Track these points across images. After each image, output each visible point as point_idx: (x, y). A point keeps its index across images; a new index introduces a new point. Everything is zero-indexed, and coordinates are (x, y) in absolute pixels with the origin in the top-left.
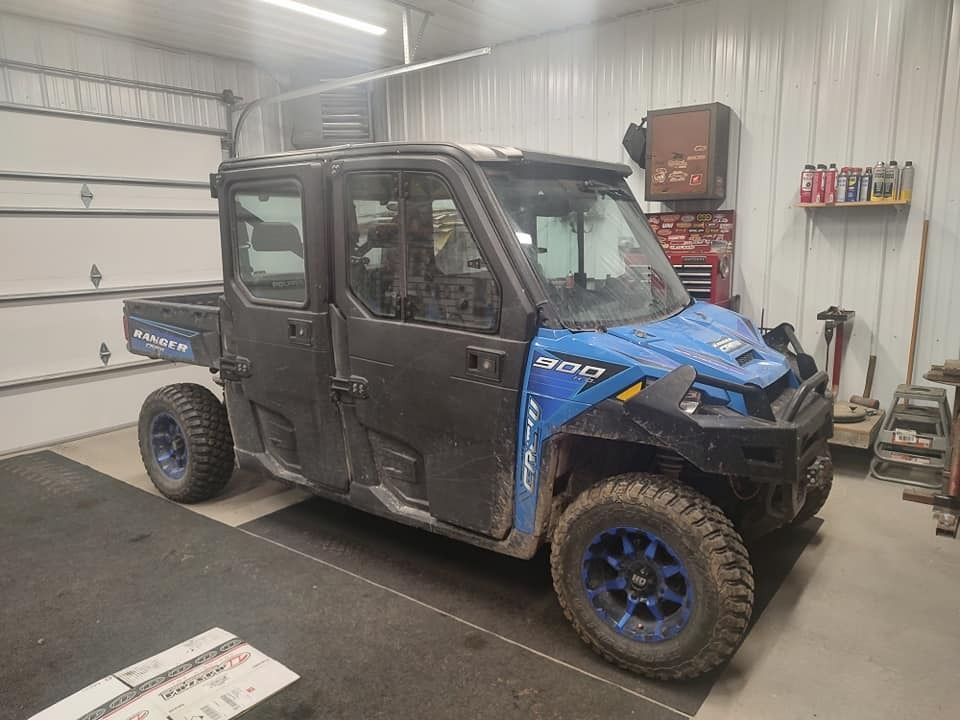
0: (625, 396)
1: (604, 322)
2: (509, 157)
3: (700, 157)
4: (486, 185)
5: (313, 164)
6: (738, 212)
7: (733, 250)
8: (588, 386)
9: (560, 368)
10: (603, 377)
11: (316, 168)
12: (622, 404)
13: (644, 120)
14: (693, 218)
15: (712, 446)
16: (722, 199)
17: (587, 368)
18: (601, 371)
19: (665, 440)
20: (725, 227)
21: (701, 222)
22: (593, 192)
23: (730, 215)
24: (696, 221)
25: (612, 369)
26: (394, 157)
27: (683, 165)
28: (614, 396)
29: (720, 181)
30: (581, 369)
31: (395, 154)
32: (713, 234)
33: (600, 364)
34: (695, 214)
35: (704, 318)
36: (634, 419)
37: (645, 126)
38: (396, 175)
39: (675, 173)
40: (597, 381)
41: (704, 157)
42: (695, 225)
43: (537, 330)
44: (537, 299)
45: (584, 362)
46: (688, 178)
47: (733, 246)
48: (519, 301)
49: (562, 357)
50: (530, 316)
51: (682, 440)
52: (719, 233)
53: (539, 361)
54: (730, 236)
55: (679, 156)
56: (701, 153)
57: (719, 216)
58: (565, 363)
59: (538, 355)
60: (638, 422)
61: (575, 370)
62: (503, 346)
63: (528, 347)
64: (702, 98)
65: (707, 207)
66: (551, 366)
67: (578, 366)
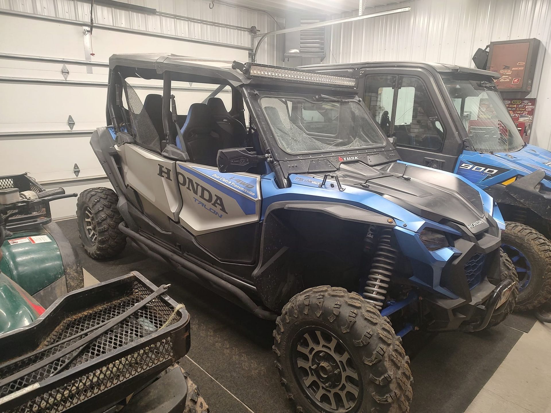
0: (506, 183)
1: (492, 150)
2: (452, 70)
3: (520, 68)
4: (442, 83)
5: (349, 70)
6: (538, 100)
7: (532, 120)
8: (488, 177)
9: (474, 169)
10: (496, 174)
11: (350, 72)
12: (505, 186)
13: (487, 47)
14: (510, 102)
15: (549, 207)
16: (528, 93)
17: (488, 169)
18: (495, 171)
19: (525, 203)
20: (529, 107)
21: (515, 104)
22: (483, 87)
23: (533, 101)
24: (511, 104)
25: (501, 170)
26: (395, 68)
27: (509, 72)
28: (500, 183)
29: (530, 82)
30: (485, 170)
31: (394, 67)
32: (521, 111)
33: (495, 168)
34: (511, 100)
35: (535, 152)
36: (510, 193)
37: (488, 50)
38: (395, 77)
39: (504, 77)
40: (493, 176)
41: (522, 68)
42: (510, 106)
43: (463, 151)
44: (463, 137)
45: (487, 167)
46: (511, 80)
47: (533, 118)
48: (455, 137)
49: (475, 164)
50: (460, 145)
51: (534, 203)
52: (525, 111)
53: (463, 165)
54: (532, 113)
55: (507, 68)
56: (520, 67)
57: (526, 102)
58: (476, 167)
59: (462, 163)
60: (512, 195)
61: (482, 170)
62: (443, 158)
63: (457, 159)
64: (523, 36)
65: (519, 96)
66: (469, 168)
67: (483, 168)
